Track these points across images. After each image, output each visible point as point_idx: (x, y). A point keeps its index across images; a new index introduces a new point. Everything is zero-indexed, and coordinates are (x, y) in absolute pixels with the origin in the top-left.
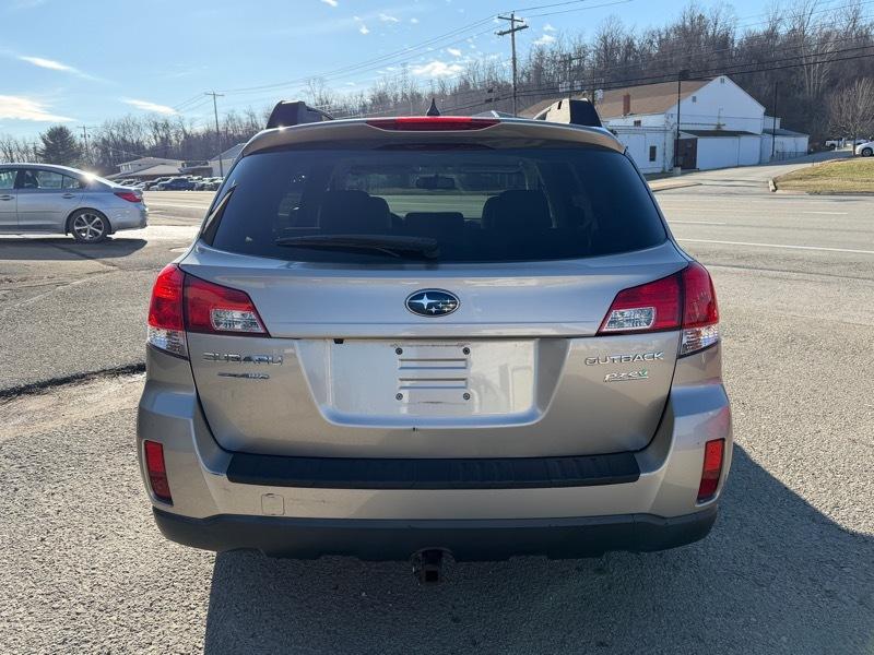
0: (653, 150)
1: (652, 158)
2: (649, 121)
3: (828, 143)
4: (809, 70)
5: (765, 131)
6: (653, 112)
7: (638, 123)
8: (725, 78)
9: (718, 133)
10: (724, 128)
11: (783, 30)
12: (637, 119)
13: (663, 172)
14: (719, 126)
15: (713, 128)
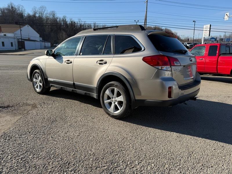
0: (12, 43)
1: (12, 46)
2: (9, 35)
3: (54, 45)
4: (46, 27)
5: (40, 41)
6: (10, 32)
7: (5, 35)
8: (28, 25)
9: (29, 40)
10: (30, 39)
11: (37, 15)
12: (5, 34)
13: (16, 50)
14: (29, 38)
15: (27, 39)
